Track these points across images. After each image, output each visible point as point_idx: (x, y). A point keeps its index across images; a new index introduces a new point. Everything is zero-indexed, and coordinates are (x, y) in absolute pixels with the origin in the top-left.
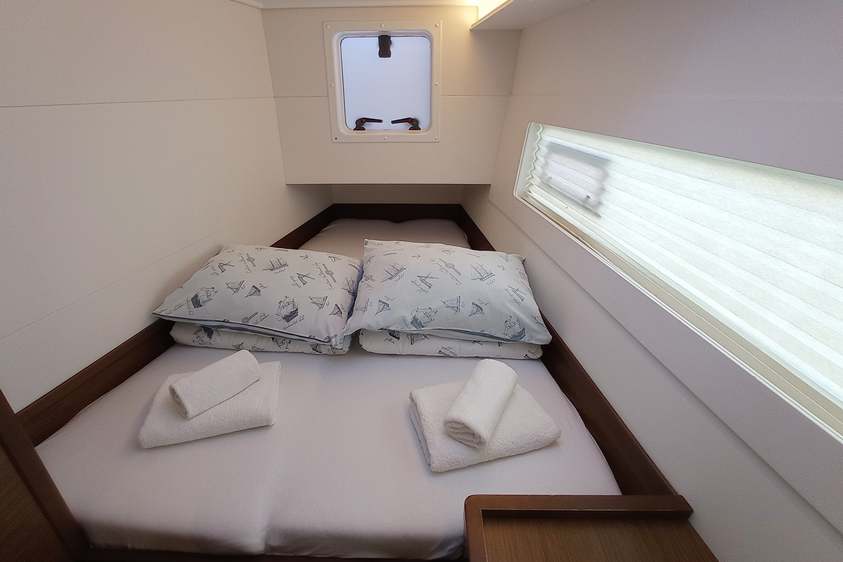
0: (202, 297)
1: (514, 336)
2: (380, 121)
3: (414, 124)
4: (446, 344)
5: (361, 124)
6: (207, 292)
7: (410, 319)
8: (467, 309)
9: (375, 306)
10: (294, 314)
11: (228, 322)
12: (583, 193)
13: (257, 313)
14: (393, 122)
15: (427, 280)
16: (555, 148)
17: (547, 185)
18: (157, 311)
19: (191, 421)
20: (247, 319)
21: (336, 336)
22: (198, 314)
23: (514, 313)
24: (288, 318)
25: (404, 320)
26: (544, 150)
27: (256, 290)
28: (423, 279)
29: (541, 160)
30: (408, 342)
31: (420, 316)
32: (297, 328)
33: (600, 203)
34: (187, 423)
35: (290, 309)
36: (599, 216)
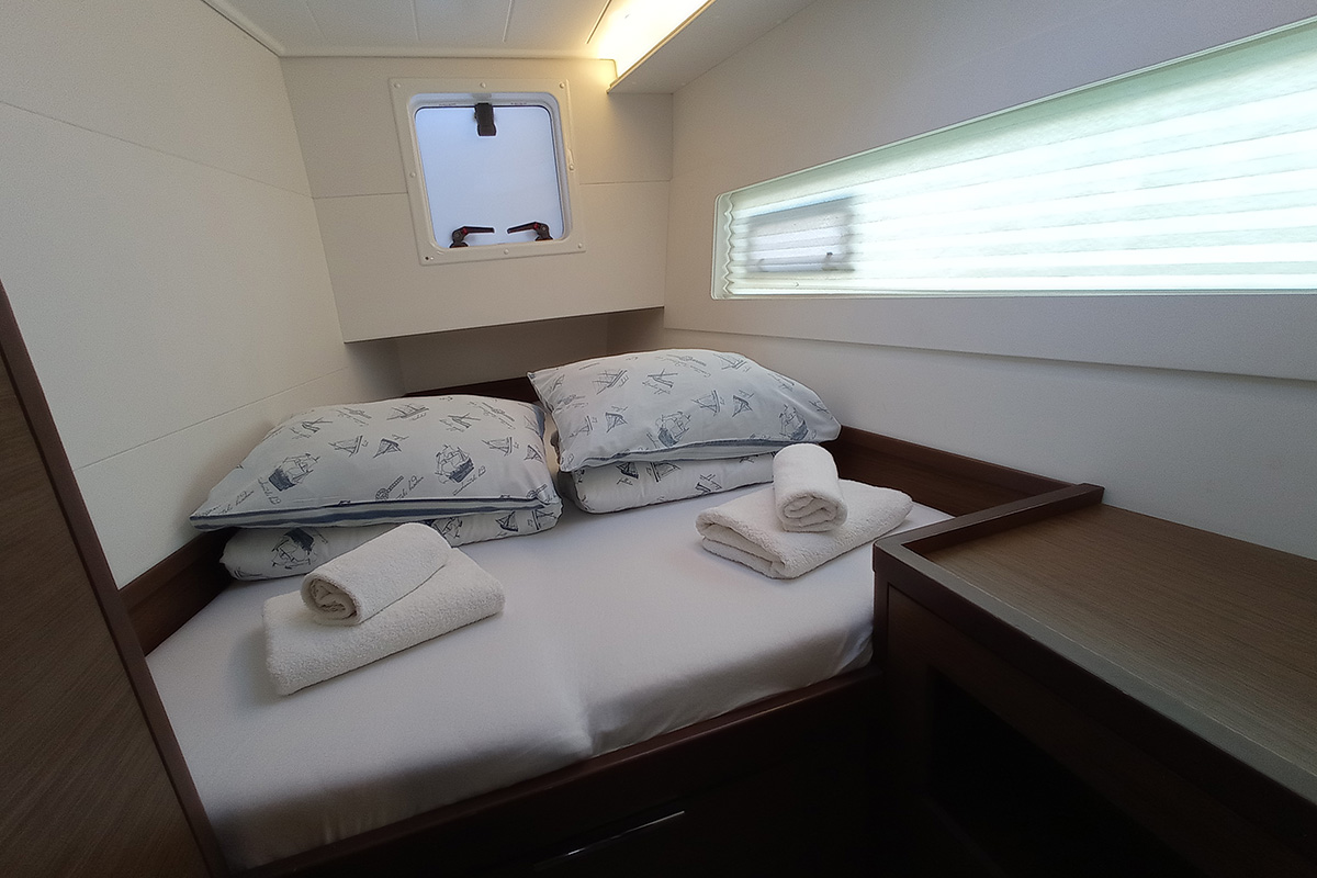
0: (290, 470)
1: (795, 435)
2: (491, 230)
3: (541, 231)
4: (706, 470)
5: (460, 237)
6: (298, 462)
7: (656, 433)
8: (728, 406)
9: (603, 422)
10: (467, 467)
11: (349, 505)
12: (821, 252)
13: (401, 478)
14: (511, 230)
15: (663, 378)
16: (758, 222)
17: (759, 271)
18: (199, 512)
19: (363, 626)
20: (386, 492)
21: (544, 487)
22: (286, 500)
23: (789, 402)
24: (457, 476)
25: (649, 436)
26: (741, 229)
27: (392, 445)
28: (658, 378)
29: (740, 243)
30: (651, 480)
31: (669, 425)
32: (477, 487)
33: (849, 253)
34: (356, 631)
35: (458, 462)
36: (851, 270)
